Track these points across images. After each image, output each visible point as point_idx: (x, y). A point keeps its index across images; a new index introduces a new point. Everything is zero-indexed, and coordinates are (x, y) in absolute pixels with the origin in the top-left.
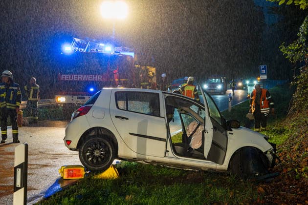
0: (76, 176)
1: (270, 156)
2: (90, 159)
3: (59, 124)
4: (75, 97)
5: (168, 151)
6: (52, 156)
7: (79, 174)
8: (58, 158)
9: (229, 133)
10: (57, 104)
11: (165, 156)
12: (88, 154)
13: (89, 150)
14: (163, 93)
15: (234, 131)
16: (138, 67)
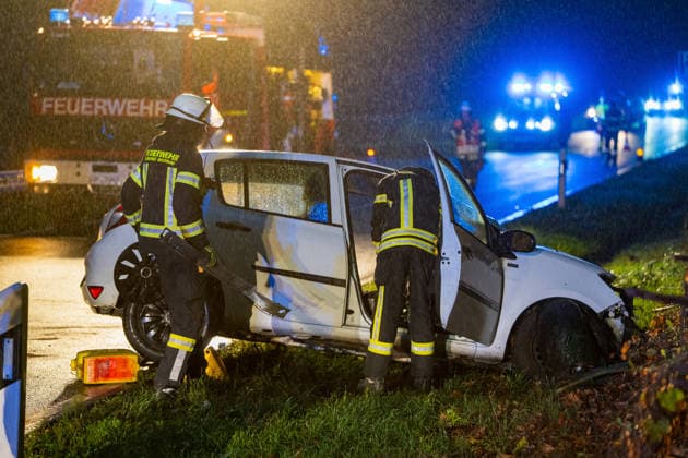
0: (115, 376)
1: (617, 324)
2: (152, 333)
3: (39, 246)
4: (87, 167)
5: (352, 312)
6: (42, 331)
7: (124, 370)
8: (58, 336)
9: (509, 265)
10: (32, 185)
11: (344, 324)
12: (147, 320)
13: (149, 310)
14: (338, 162)
15: (521, 258)
16: (277, 74)
